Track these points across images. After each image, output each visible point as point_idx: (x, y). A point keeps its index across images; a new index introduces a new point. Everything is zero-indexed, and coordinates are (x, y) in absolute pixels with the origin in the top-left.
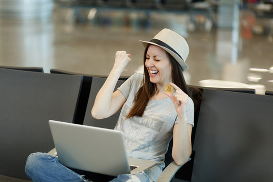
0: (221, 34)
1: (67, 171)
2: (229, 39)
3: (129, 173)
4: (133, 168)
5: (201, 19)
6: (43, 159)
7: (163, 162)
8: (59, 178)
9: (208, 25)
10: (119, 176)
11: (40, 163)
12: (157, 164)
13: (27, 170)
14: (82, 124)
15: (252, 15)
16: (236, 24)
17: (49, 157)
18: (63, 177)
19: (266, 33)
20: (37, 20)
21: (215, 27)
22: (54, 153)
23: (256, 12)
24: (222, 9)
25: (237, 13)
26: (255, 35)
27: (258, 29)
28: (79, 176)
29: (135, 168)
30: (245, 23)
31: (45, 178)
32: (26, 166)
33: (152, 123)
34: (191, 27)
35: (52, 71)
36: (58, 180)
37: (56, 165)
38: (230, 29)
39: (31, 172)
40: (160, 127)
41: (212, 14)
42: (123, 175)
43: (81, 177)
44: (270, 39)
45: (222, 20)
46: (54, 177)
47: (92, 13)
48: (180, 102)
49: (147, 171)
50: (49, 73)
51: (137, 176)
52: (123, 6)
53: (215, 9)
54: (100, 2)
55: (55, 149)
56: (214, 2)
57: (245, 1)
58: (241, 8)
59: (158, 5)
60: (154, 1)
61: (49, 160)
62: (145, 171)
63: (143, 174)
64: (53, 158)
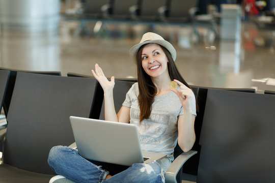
0: (223, 45)
1: (86, 162)
2: (232, 50)
3: (143, 162)
4: (146, 159)
5: (204, 31)
6: (65, 151)
7: (173, 155)
8: (79, 168)
9: (212, 36)
10: (133, 165)
11: (62, 155)
12: (166, 157)
13: (50, 161)
14: (98, 119)
15: (254, 27)
16: (238, 36)
17: (70, 150)
18: (83, 167)
19: (268, 44)
20: (44, 33)
21: (218, 40)
23: (257, 24)
24: (224, 22)
25: (239, 26)
26: (257, 47)
27: (260, 42)
28: (96, 166)
29: (147, 159)
30: (247, 35)
31: (66, 169)
32: (49, 158)
33: (160, 118)
34: (195, 38)
35: (69, 75)
36: (78, 170)
37: (76, 156)
38: (232, 41)
39: (53, 163)
40: (167, 121)
41: (215, 27)
42: (137, 164)
43: (98, 167)
44: (272, 50)
45: (224, 33)
46: (74, 168)
47: (98, 26)
48: (185, 96)
49: (159, 161)
50: (66, 76)
51: (150, 165)
52: (128, 19)
53: (218, 21)
54: (105, 15)
55: (75, 143)
56: (216, 14)
57: (247, 14)
58: (243, 21)
59: (163, 18)
60: (158, 14)
61: (70, 152)
62: (157, 161)
63: (155, 163)
64: (73, 150)
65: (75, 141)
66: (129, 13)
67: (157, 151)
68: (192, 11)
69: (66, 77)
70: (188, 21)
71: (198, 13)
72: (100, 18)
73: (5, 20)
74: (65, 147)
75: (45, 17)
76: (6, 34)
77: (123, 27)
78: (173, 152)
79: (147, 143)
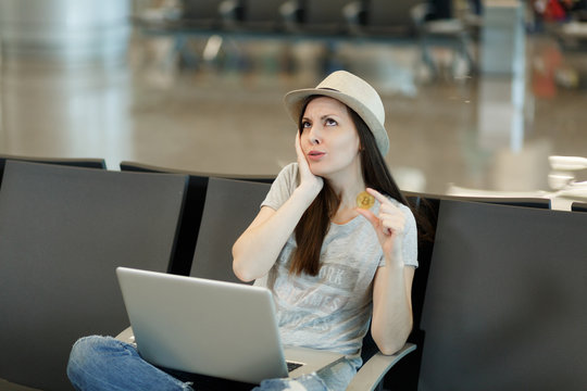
0: (487, 88)
1: (156, 374)
2: (506, 97)
4: (292, 367)
5: (444, 56)
6: (105, 349)
7: (359, 355)
9: (461, 68)
10: (263, 383)
11: (98, 357)
12: (343, 360)
13: (72, 372)
14: (188, 275)
15: (554, 46)
16: (519, 66)
17: (118, 346)
18: (148, 386)
20: (96, 63)
21: (475, 73)
22: (128, 337)
23: (561, 40)
24: (489, 35)
25: (521, 43)
26: (561, 88)
27: (568, 77)
28: (180, 383)
29: (299, 366)
30: (540, 64)
32: (69, 366)
33: (335, 274)
34: (424, 72)
35: (124, 167)
37: (131, 361)
38: (507, 77)
39: (79, 377)
40: (352, 281)
41: (470, 48)
42: (272, 380)
43: (184, 386)
45: (489, 59)
46: (128, 387)
47: (213, 47)
49: (325, 374)
50: (118, 169)
51: (302, 383)
52: (278, 30)
53: (475, 34)
54: (229, 22)
55: (130, 329)
56: (472, 18)
57: (539, 17)
58: (529, 32)
59: (354, 27)
60: (342, 20)
61: (118, 350)
62: (318, 372)
63: (314, 377)
64: (126, 347)
65: (129, 325)
66: (279, 18)
67: (324, 346)
68: (419, 12)
69: (116, 173)
70: (408, 34)
71: (430, 17)
72: (217, 28)
73: (10, 34)
74: (109, 338)
75: (99, 28)
76: (13, 65)
77: (268, 48)
78: (360, 347)
79: (300, 329)
